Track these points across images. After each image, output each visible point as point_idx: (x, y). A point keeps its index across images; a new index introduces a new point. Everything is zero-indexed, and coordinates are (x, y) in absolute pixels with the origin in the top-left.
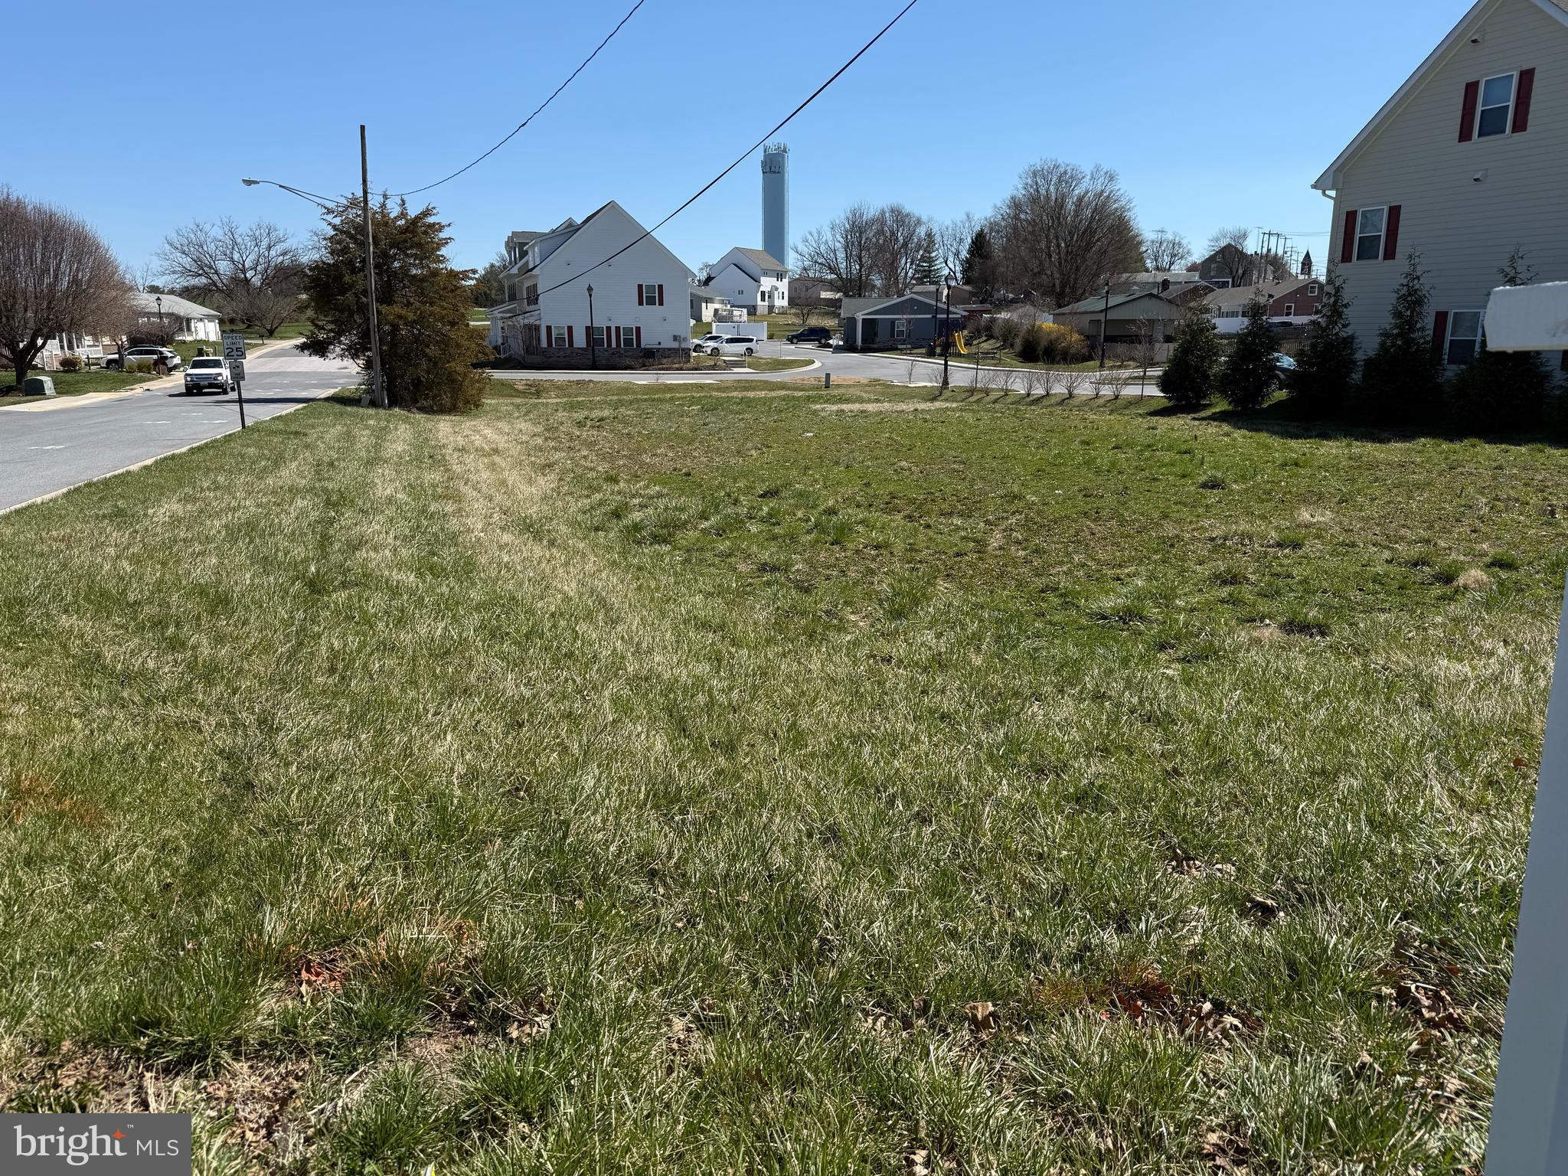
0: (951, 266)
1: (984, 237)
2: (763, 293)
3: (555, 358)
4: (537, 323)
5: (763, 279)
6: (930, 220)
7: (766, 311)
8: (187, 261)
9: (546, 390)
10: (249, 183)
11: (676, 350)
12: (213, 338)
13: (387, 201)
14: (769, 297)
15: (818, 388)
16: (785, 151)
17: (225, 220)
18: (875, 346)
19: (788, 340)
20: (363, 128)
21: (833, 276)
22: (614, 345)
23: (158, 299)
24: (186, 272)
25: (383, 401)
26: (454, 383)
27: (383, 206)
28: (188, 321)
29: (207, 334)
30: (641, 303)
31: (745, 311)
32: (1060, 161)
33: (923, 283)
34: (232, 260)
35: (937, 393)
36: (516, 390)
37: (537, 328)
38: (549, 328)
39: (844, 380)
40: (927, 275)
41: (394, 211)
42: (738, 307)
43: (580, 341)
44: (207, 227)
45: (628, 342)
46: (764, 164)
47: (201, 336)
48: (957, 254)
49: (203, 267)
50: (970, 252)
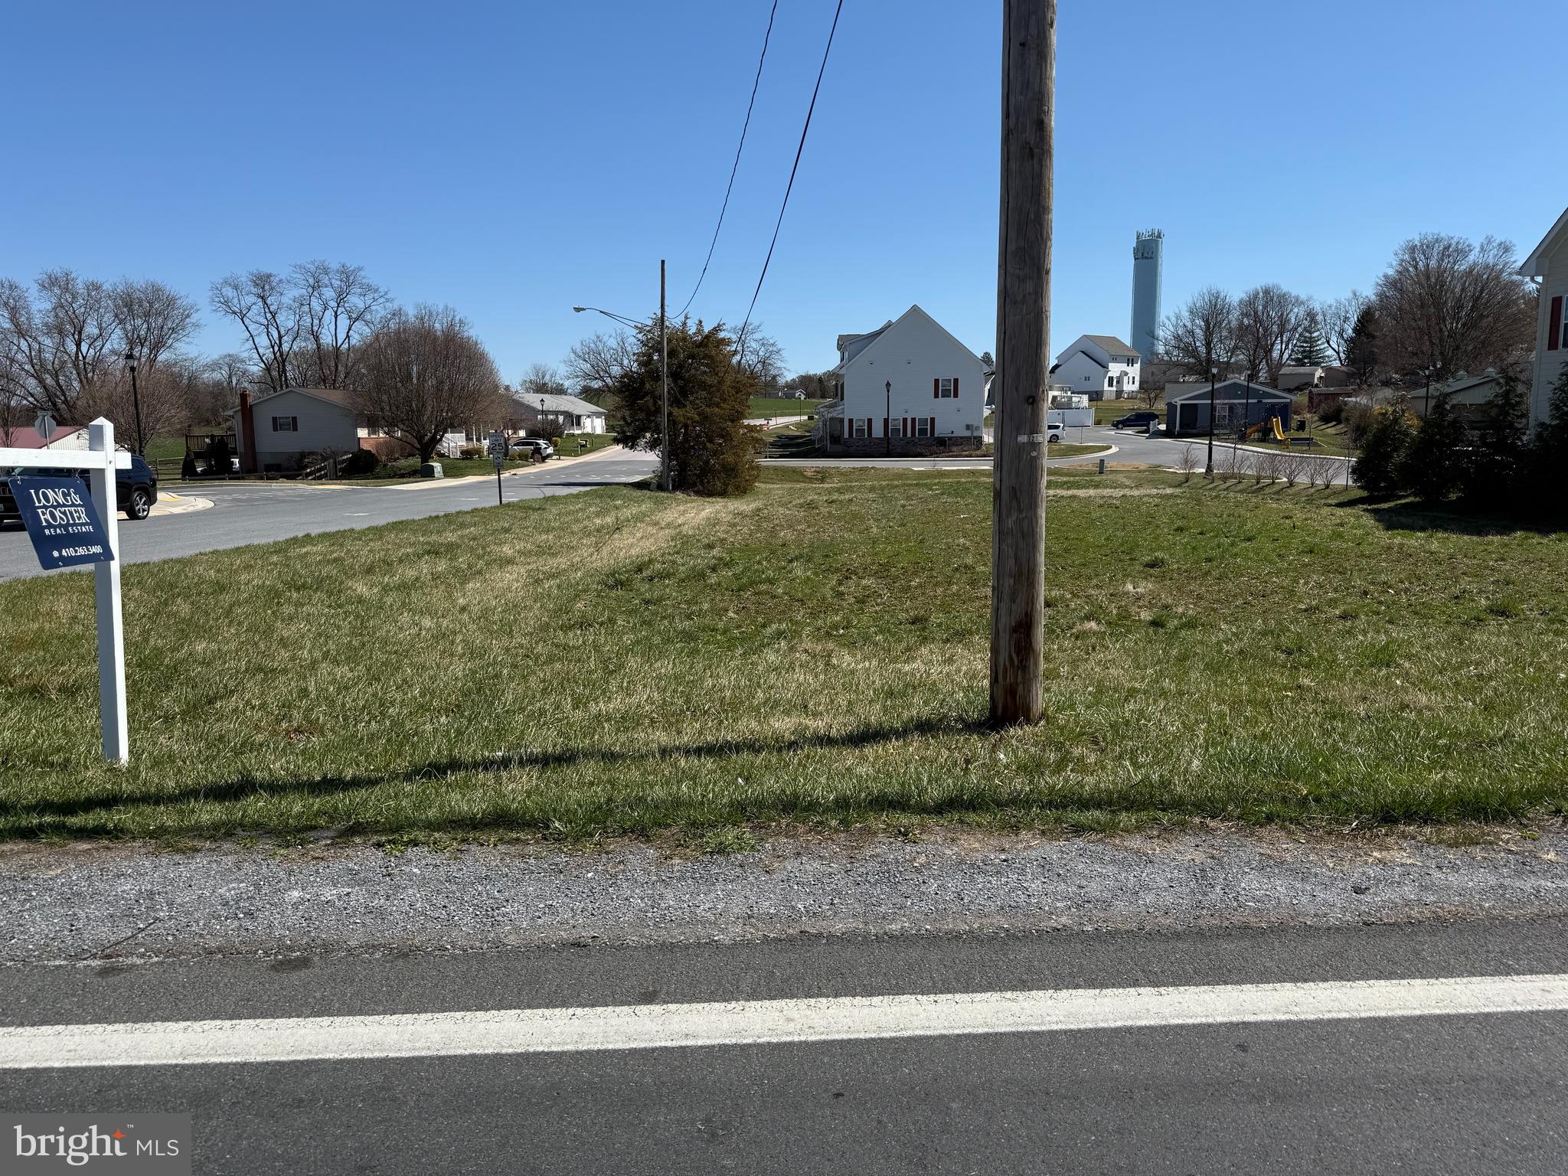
0: (1335, 346)
1: (1373, 315)
2: (1111, 379)
3: (854, 447)
4: (841, 416)
5: (1111, 366)
6: (1310, 298)
7: (1113, 396)
8: (586, 367)
9: (831, 476)
10: (578, 310)
11: (968, 438)
12: (599, 431)
13: (688, 321)
14: (1118, 382)
15: (1090, 474)
16: (1159, 236)
17: (619, 331)
18: (1194, 431)
19: (1113, 425)
20: (663, 262)
21: (1192, 360)
22: (909, 434)
23: (542, 400)
24: (586, 376)
25: (668, 485)
26: (731, 471)
27: (684, 324)
28: (579, 417)
29: (593, 428)
30: (936, 396)
31: (1085, 398)
32: (1443, 235)
33: (1303, 365)
34: (621, 365)
35: (1183, 480)
36: (804, 476)
37: (842, 421)
38: (851, 421)
39: (1124, 466)
40: (1309, 356)
41: (692, 329)
42: (1078, 393)
43: (878, 432)
44: (605, 338)
45: (923, 431)
46: (1136, 251)
47: (588, 430)
48: (1341, 335)
49: (598, 372)
50: (1355, 330)
